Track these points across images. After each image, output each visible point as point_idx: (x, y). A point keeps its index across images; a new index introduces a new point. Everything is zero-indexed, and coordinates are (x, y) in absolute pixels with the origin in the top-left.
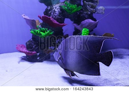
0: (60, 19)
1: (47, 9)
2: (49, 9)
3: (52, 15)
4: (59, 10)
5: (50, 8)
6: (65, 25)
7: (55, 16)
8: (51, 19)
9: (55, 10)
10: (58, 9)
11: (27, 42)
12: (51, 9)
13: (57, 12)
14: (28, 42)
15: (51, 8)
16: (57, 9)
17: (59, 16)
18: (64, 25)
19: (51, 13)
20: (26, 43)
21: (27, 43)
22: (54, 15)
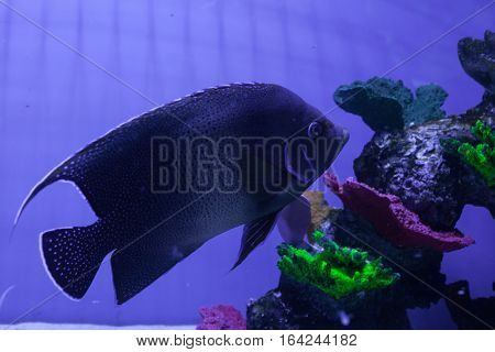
0: (439, 206)
1: (372, 143)
2: (386, 149)
3: (397, 184)
4: (439, 162)
5: (388, 142)
6: (463, 246)
7: (415, 190)
8: (393, 207)
9: (413, 157)
10: (433, 151)
11: (252, 306)
12: (394, 151)
13: (425, 171)
14: (259, 303)
15: (393, 144)
16: (427, 154)
17: (437, 194)
18: (456, 246)
19: (391, 170)
20: (249, 309)
21: (255, 310)
22: (409, 184)
